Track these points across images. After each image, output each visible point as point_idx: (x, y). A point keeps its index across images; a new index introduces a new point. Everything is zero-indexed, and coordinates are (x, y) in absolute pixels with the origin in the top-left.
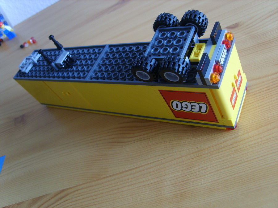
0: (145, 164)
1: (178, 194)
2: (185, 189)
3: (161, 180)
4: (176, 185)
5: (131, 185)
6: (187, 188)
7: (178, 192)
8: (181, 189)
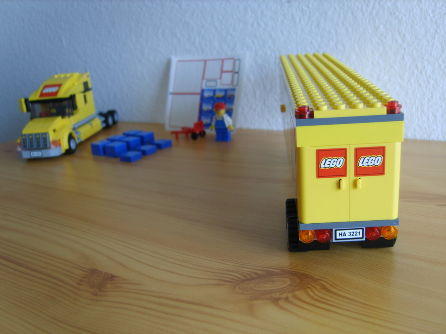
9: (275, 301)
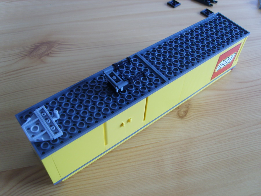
0: (143, 144)
1: (178, 171)
2: (184, 168)
3: (161, 160)
4: (176, 164)
5: (133, 162)
6: (185, 167)
7: (178, 170)
8: (180, 168)
9: (48, 55)
